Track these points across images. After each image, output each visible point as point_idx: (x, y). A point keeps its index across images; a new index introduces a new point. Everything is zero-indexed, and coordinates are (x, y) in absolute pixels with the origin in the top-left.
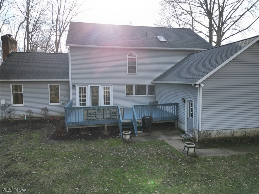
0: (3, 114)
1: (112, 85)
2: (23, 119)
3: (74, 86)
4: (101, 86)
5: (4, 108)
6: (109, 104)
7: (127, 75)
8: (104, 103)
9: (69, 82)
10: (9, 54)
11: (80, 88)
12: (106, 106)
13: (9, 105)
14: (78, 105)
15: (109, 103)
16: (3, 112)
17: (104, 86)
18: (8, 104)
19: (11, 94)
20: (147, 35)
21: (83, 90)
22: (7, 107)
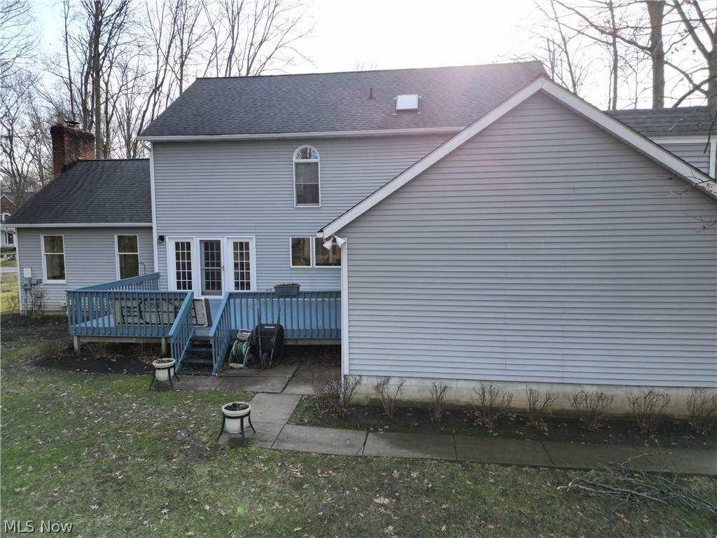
0: (28, 301)
1: (254, 237)
2: (62, 314)
3: (162, 239)
4: (225, 239)
5: (28, 287)
6: (248, 288)
7: (293, 209)
8: (237, 285)
9: (151, 228)
10: (65, 165)
11: (177, 244)
12: (240, 291)
13: (39, 282)
14: (172, 287)
15: (248, 284)
16: (29, 295)
17: (236, 241)
18: (38, 278)
19: (42, 255)
20: (374, 96)
21: (183, 250)
22: (34, 285)
